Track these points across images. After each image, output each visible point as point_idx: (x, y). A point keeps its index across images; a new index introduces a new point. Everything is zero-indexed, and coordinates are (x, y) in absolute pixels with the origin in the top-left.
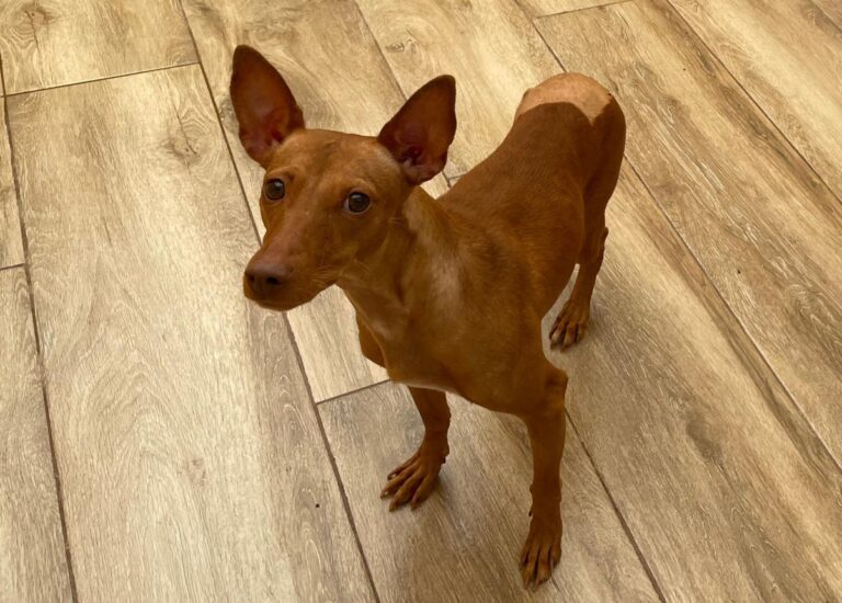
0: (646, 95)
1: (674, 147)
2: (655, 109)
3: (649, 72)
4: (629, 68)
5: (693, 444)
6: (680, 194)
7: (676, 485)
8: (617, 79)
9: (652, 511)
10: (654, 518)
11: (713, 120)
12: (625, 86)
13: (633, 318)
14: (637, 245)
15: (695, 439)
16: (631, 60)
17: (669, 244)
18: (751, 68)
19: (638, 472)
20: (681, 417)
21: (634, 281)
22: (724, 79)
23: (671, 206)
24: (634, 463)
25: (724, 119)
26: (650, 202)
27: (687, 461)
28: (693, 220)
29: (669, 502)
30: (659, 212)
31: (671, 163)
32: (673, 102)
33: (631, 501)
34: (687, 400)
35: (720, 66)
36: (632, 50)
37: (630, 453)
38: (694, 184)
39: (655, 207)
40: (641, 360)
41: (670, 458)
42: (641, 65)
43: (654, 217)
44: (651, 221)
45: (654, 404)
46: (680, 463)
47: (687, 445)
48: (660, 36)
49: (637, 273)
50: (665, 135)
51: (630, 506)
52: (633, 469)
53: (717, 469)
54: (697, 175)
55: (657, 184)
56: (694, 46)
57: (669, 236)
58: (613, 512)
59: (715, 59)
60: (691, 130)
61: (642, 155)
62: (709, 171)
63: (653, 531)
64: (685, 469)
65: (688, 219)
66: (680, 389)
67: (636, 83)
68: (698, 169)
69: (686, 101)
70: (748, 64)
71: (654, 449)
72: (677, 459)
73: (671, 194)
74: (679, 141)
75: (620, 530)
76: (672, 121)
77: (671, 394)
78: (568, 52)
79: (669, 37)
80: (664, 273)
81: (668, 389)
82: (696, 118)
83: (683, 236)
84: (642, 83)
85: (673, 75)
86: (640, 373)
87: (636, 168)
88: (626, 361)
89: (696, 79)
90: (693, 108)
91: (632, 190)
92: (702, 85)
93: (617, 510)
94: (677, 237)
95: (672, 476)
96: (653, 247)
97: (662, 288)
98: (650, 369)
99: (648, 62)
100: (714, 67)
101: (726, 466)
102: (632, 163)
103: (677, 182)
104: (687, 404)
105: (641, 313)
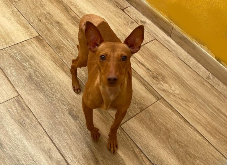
0: (50, 21)
1: (59, 35)
2: (53, 25)
3: (50, 14)
4: (44, 14)
5: (71, 117)
6: (62, 49)
7: (67, 128)
8: (40, 18)
9: (60, 136)
10: (61, 138)
11: (70, 26)
12: (43, 20)
13: (51, 85)
14: (50, 65)
15: (71, 115)
16: (44, 12)
17: (60, 63)
18: (80, 10)
19: (55, 127)
20: (67, 110)
21: (50, 75)
22: (73, 14)
23: (60, 53)
24: (54, 125)
25: (73, 26)
26: (53, 52)
27: (69, 122)
28: (66, 55)
29: (65, 133)
30: (56, 55)
31: (59, 40)
32: (58, 23)
33: (54, 135)
34: (68, 105)
35: (71, 11)
36: (44, 9)
37: (53, 122)
38: (66, 45)
39: (55, 54)
40: (54, 97)
41: (64, 122)
42: (47, 13)
43: (55, 56)
44: (54, 58)
45: (59, 108)
46: (67, 122)
47: (69, 117)
48: (52, 3)
49: (51, 73)
50: (56, 33)
51: (54, 136)
52: (54, 126)
53: (78, 122)
54: (67, 43)
55: (55, 47)
56: (63, 6)
57: (60, 61)
58: (49, 139)
59: (70, 9)
60: (64, 30)
61: (50, 39)
62: (70, 41)
63: (61, 142)
64: (69, 124)
65: (65, 56)
66: (66, 102)
67: (46, 18)
68: (67, 41)
69: (62, 22)
70: (79, 9)
71: (60, 120)
72: (66, 121)
73: (59, 49)
74: (61, 34)
75: (52, 143)
76: (58, 28)
77: (63, 104)
78: (24, 11)
79: (55, 4)
80: (59, 72)
81: (62, 103)
82: (65, 27)
83: (64, 61)
84: (48, 18)
85: (57, 15)
86: (54, 100)
87: (48, 43)
88: (50, 98)
89: (64, 15)
90: (64, 24)
91: (48, 50)
92: (66, 17)
93: (50, 138)
94: (62, 61)
95: (65, 126)
96: (55, 65)
97: (59, 76)
98: (57, 99)
99: (49, 12)
100: (69, 11)
101: (80, 121)
102: (47, 42)
103: (61, 45)
104: (68, 106)
105: (53, 84)
